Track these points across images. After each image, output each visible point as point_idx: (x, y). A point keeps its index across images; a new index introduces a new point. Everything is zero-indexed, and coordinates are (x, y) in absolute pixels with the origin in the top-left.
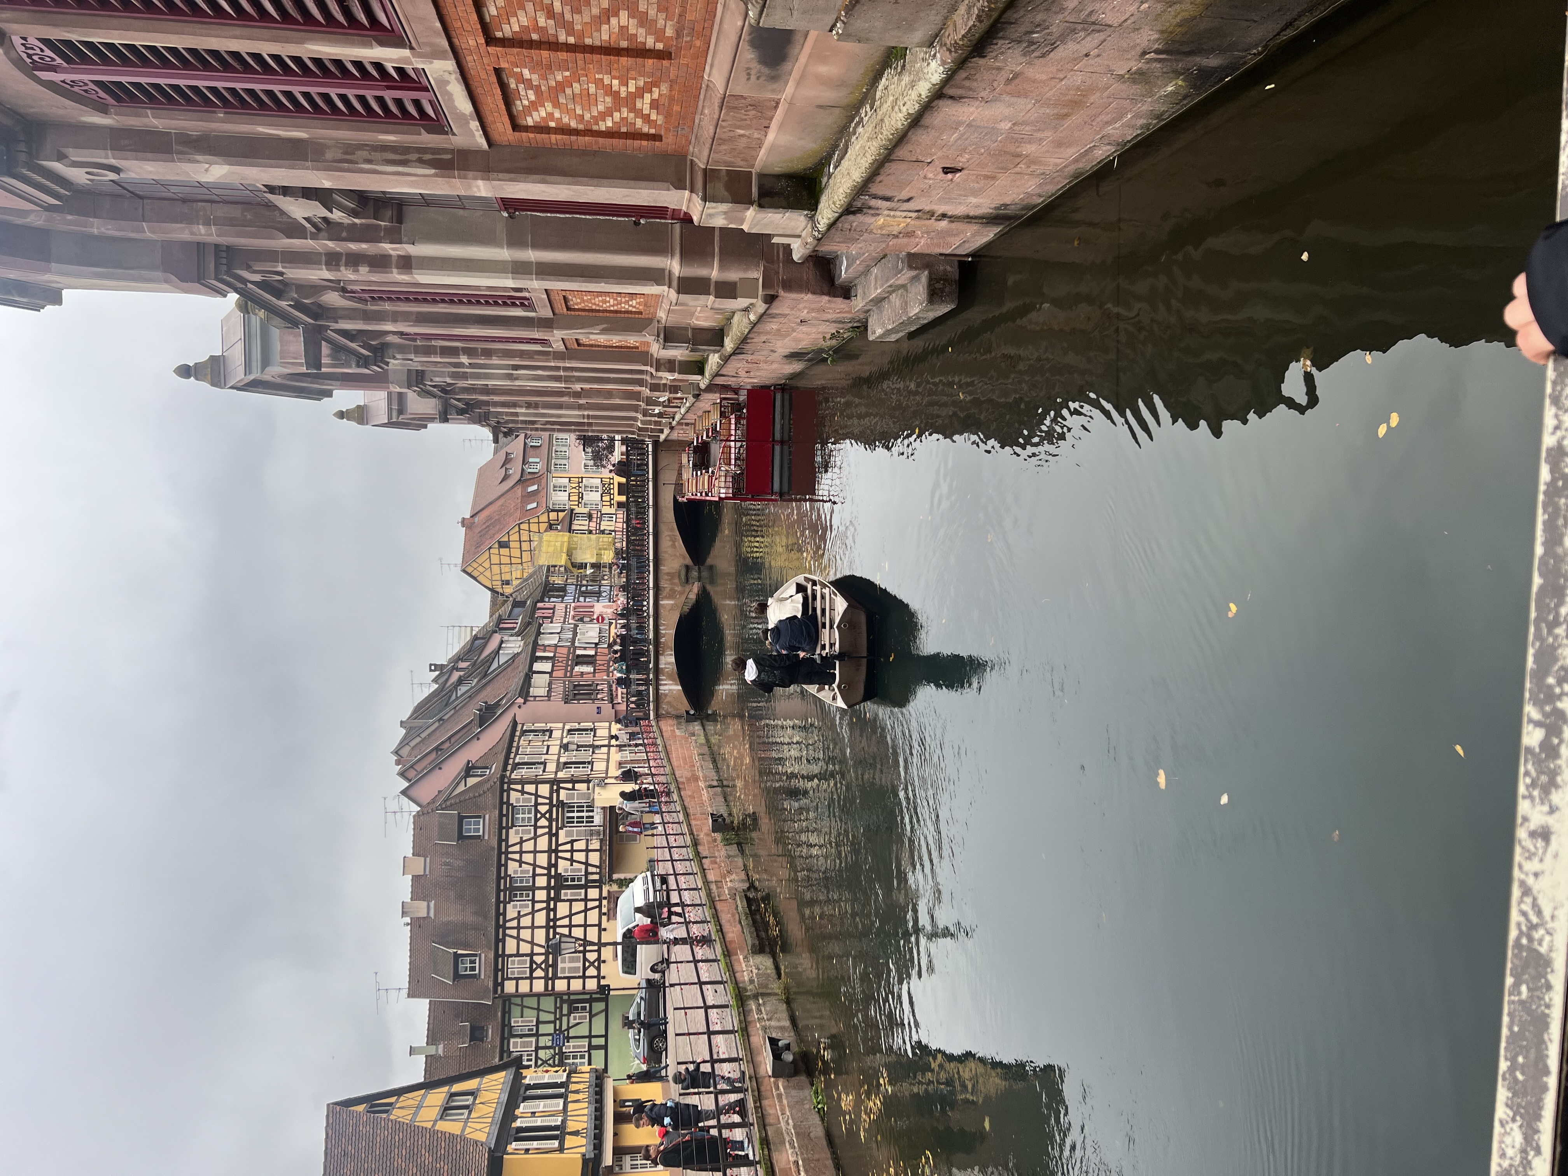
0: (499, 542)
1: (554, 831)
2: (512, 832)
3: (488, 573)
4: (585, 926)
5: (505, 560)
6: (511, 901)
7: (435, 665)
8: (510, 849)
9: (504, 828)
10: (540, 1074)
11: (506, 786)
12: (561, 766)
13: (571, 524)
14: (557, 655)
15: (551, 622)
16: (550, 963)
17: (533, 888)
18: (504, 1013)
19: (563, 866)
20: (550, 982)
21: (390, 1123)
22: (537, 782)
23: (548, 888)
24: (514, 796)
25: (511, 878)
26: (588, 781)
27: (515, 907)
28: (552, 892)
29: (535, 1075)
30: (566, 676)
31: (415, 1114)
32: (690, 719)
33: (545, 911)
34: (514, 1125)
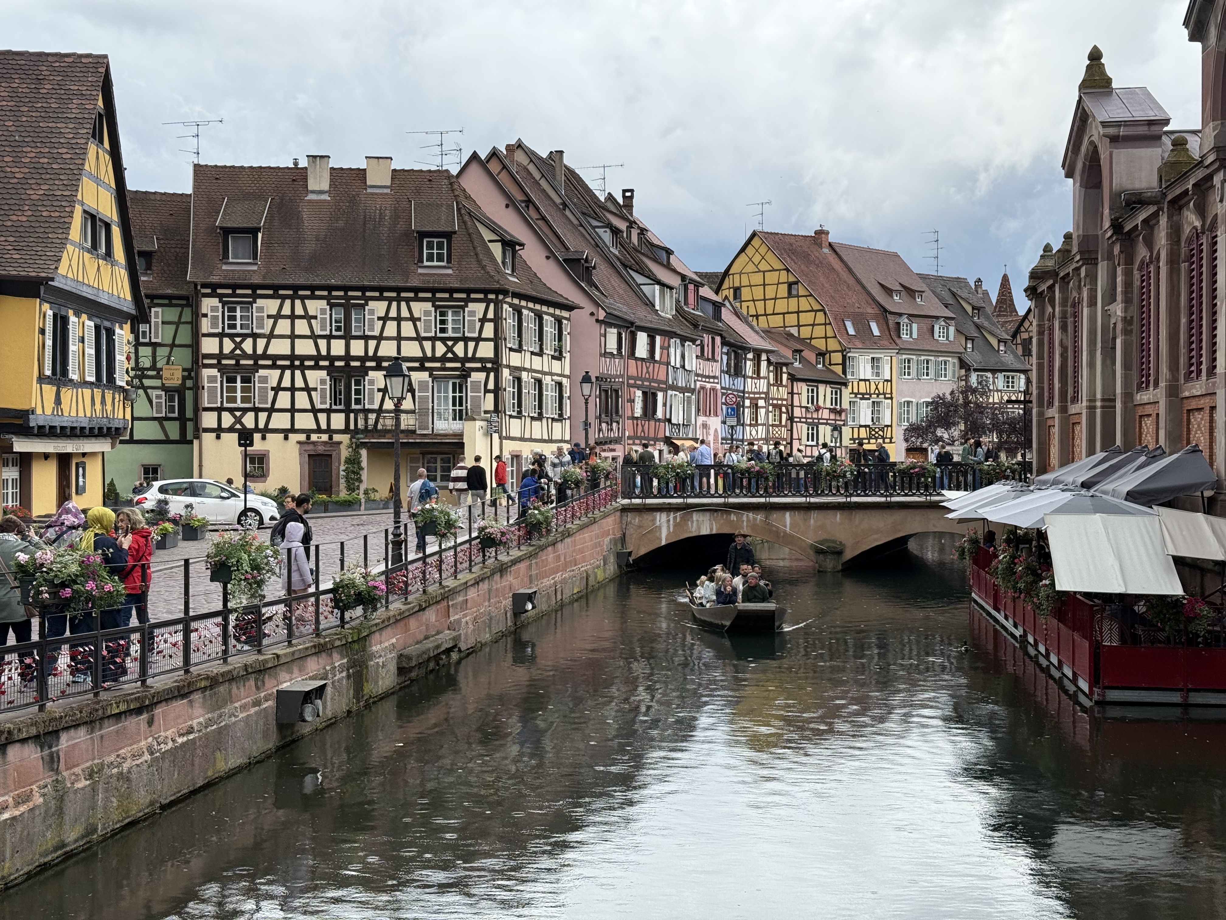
0: (796, 283)
1: (427, 365)
2: (428, 306)
3: (751, 268)
4: (293, 410)
5: (770, 292)
6: (332, 306)
7: (631, 197)
8: (403, 304)
9: (434, 295)
10: (126, 348)
11: (492, 296)
12: (517, 374)
13: (826, 382)
14: (657, 365)
15: (697, 357)
16: (242, 362)
17: (348, 337)
18: (170, 297)
19: (377, 378)
20: (214, 362)
21: (83, 141)
22: (497, 339)
23: (348, 357)
24: (478, 308)
25: (363, 306)
26: (496, 410)
27: (323, 311)
28: (342, 364)
29: (125, 341)
30: (629, 378)
31: (90, 175)
32: (622, 557)
33: (315, 353)
34: (71, 312)
